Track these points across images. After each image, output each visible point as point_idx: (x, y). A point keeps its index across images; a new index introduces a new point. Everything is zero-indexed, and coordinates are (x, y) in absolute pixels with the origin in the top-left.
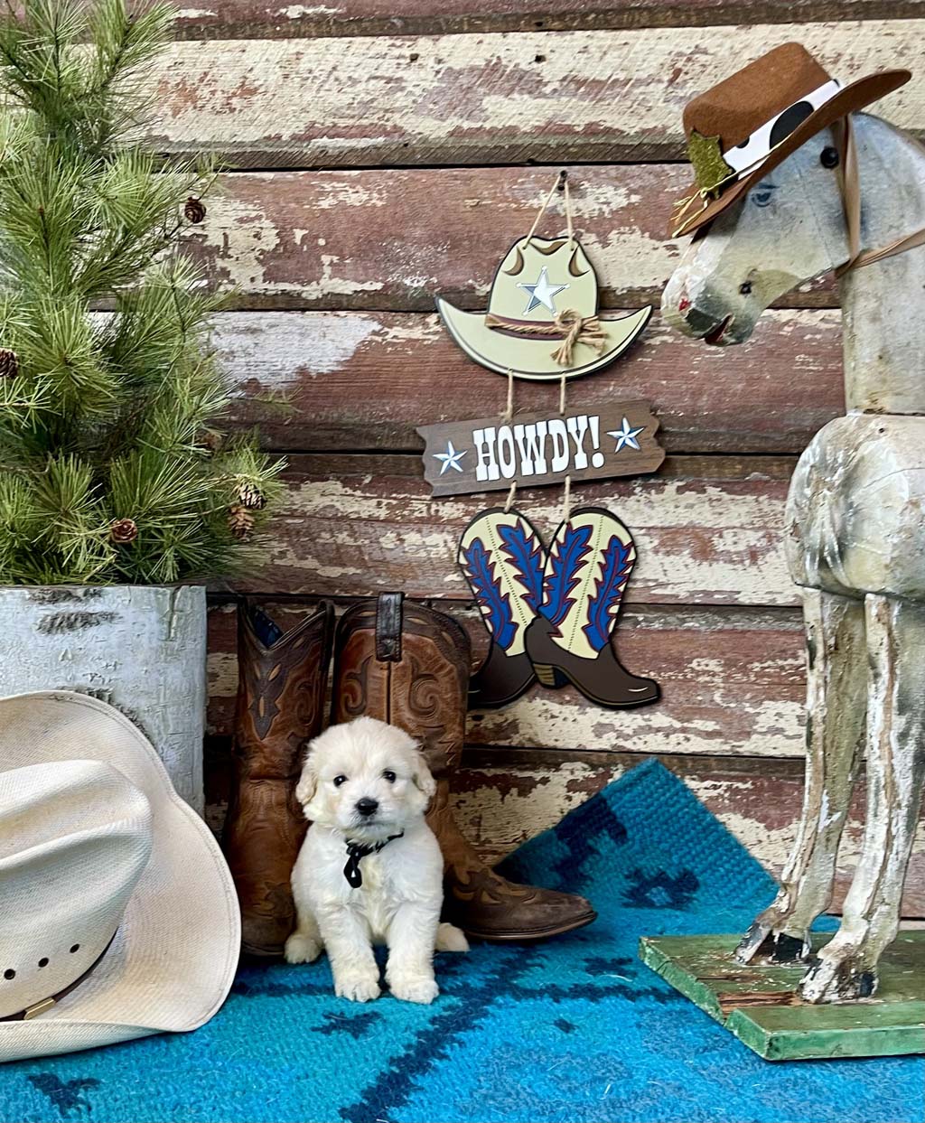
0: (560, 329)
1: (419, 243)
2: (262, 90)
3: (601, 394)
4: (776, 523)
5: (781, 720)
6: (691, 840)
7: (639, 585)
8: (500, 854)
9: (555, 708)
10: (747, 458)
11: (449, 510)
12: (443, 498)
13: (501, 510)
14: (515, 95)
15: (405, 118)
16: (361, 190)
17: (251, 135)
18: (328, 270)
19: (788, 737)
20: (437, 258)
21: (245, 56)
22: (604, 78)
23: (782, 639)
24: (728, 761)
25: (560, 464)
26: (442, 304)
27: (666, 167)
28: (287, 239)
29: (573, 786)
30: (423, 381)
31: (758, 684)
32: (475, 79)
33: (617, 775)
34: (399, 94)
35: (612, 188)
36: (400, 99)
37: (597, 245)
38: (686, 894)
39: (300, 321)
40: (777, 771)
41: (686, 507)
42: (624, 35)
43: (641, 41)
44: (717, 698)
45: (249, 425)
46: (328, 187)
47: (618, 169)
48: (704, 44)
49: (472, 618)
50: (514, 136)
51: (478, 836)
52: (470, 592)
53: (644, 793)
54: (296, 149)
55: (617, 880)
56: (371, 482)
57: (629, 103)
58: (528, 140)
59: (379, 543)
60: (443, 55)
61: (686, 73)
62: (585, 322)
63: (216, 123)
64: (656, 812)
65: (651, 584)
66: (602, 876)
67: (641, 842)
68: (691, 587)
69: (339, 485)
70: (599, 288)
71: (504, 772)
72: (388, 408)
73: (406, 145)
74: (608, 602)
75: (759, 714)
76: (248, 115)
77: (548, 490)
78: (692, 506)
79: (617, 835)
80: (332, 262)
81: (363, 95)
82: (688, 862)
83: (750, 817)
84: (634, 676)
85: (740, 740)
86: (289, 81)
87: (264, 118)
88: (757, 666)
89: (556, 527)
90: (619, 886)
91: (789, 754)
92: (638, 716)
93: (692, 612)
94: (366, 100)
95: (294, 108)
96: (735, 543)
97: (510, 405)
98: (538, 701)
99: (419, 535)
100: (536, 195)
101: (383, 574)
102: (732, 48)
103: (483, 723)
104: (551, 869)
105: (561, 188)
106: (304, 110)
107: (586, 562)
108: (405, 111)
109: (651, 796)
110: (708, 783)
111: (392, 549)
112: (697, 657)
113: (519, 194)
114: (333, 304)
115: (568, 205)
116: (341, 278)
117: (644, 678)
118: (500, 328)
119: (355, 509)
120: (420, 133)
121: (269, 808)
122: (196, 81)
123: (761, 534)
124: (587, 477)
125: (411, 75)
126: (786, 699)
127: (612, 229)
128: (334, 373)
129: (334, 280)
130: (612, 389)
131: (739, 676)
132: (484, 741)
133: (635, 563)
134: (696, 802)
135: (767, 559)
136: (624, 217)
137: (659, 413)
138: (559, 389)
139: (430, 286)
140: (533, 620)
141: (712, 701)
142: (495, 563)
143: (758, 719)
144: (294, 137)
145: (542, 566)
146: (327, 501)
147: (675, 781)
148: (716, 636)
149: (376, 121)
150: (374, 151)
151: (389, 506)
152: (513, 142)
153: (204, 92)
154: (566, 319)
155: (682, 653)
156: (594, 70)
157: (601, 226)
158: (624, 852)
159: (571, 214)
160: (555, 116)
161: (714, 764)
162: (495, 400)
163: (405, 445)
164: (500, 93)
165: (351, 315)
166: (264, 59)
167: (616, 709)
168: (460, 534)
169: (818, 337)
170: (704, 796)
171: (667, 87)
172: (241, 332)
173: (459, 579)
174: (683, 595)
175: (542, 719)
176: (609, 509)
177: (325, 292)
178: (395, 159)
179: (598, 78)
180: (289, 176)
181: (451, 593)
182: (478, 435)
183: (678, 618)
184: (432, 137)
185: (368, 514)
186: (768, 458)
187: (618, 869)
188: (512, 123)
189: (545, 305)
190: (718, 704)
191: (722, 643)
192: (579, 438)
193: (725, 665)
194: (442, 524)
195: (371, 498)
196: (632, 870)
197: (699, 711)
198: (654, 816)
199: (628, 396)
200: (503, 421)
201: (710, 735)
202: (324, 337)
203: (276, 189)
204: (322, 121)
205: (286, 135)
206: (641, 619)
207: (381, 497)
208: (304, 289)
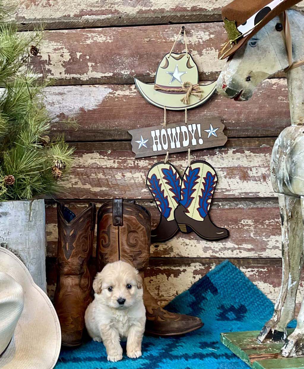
0: (184, 90)
1: (127, 57)
3: (201, 115)
5: (278, 243)
6: (243, 293)
7: (219, 191)
8: (167, 301)
9: (187, 241)
10: (260, 139)
11: (142, 163)
12: (140, 159)
13: (163, 163)
15: (119, 7)
16: (103, 36)
17: (58, 15)
18: (90, 69)
19: (280, 250)
20: (134, 62)
23: (277, 211)
24: (257, 260)
25: (186, 143)
26: (137, 81)
28: (74, 56)
29: (196, 272)
30: (130, 112)
31: (268, 229)
33: (213, 267)
35: (203, 32)
37: (198, 55)
38: (242, 315)
39: (80, 89)
40: (277, 264)
41: (236, 159)
44: (252, 235)
45: (61, 132)
46: (89, 35)
47: (204, 24)
49: (153, 206)
50: (163, 12)
51: (158, 294)
52: (152, 196)
53: (224, 274)
54: (76, 20)
55: (214, 310)
56: (111, 153)
58: (169, 14)
59: (115, 177)
62: (194, 86)
63: (43, 11)
64: (229, 282)
65: (224, 190)
66: (208, 308)
67: (223, 294)
68: (240, 191)
69: (98, 154)
70: (199, 72)
71: (169, 268)
72: (116, 123)
73: (120, 17)
74: (207, 198)
75: (268, 241)
76: (56, 7)
77: (182, 154)
78: (239, 159)
79: (214, 292)
80: (92, 65)
82: (242, 301)
83: (267, 282)
84: (218, 227)
85: (261, 252)
87: (63, 8)
88: (267, 222)
89: (185, 169)
90: (215, 312)
92: (221, 243)
93: (241, 201)
95: (75, 4)
96: (257, 173)
97: (165, 121)
98: (181, 239)
99: (131, 174)
100: (173, 36)
101: (117, 190)
103: (159, 248)
104: (188, 306)
105: (182, 33)
106: (79, 5)
107: (197, 183)
108: (119, 4)
109: (227, 275)
110: (250, 269)
111: (120, 180)
112: (243, 219)
113: (166, 36)
114: (93, 82)
115: (186, 40)
116: (96, 72)
117: (223, 228)
118: (160, 90)
119: (105, 164)
120: (126, 13)
121: (72, 287)
123: (267, 169)
124: (197, 149)
126: (279, 235)
127: (204, 48)
128: (94, 110)
129: (93, 73)
130: (206, 113)
131: (260, 226)
132: (159, 256)
133: (217, 182)
134: (245, 277)
136: (208, 44)
137: (224, 122)
138: (185, 113)
139: (132, 74)
140: (177, 206)
141: (250, 236)
142: (161, 184)
143: (268, 243)
144: (75, 16)
145: (180, 185)
146: (93, 161)
147: (236, 269)
148: (251, 210)
149: (108, 8)
150: (107, 20)
151: (118, 162)
152: (163, 15)
154: (186, 85)
155: (237, 217)
158: (217, 298)
159: (187, 43)
160: (179, 4)
161: (251, 262)
162: (160, 119)
163: (123, 138)
165: (100, 86)
167: (212, 241)
168: (147, 173)
170: (248, 275)
172: (57, 94)
173: (147, 191)
174: (237, 194)
175: (183, 246)
176: (206, 161)
177: (90, 77)
178: (116, 23)
180: (74, 31)
181: (145, 197)
182: (153, 133)
183: (235, 204)
184: (130, 14)
185: (110, 166)
186: (269, 138)
187: (215, 305)
188: (162, 7)
189: (177, 80)
190: (252, 238)
191: (253, 213)
192: (193, 133)
193: (255, 222)
194: (140, 169)
195: (111, 159)
196: (220, 305)
197: (245, 241)
198: (228, 283)
199: (212, 116)
200: (163, 127)
201: (249, 250)
202: (90, 95)
203: (69, 36)
204: (86, 9)
205: (72, 15)
206: (220, 204)
207: (115, 159)
208: (81, 76)
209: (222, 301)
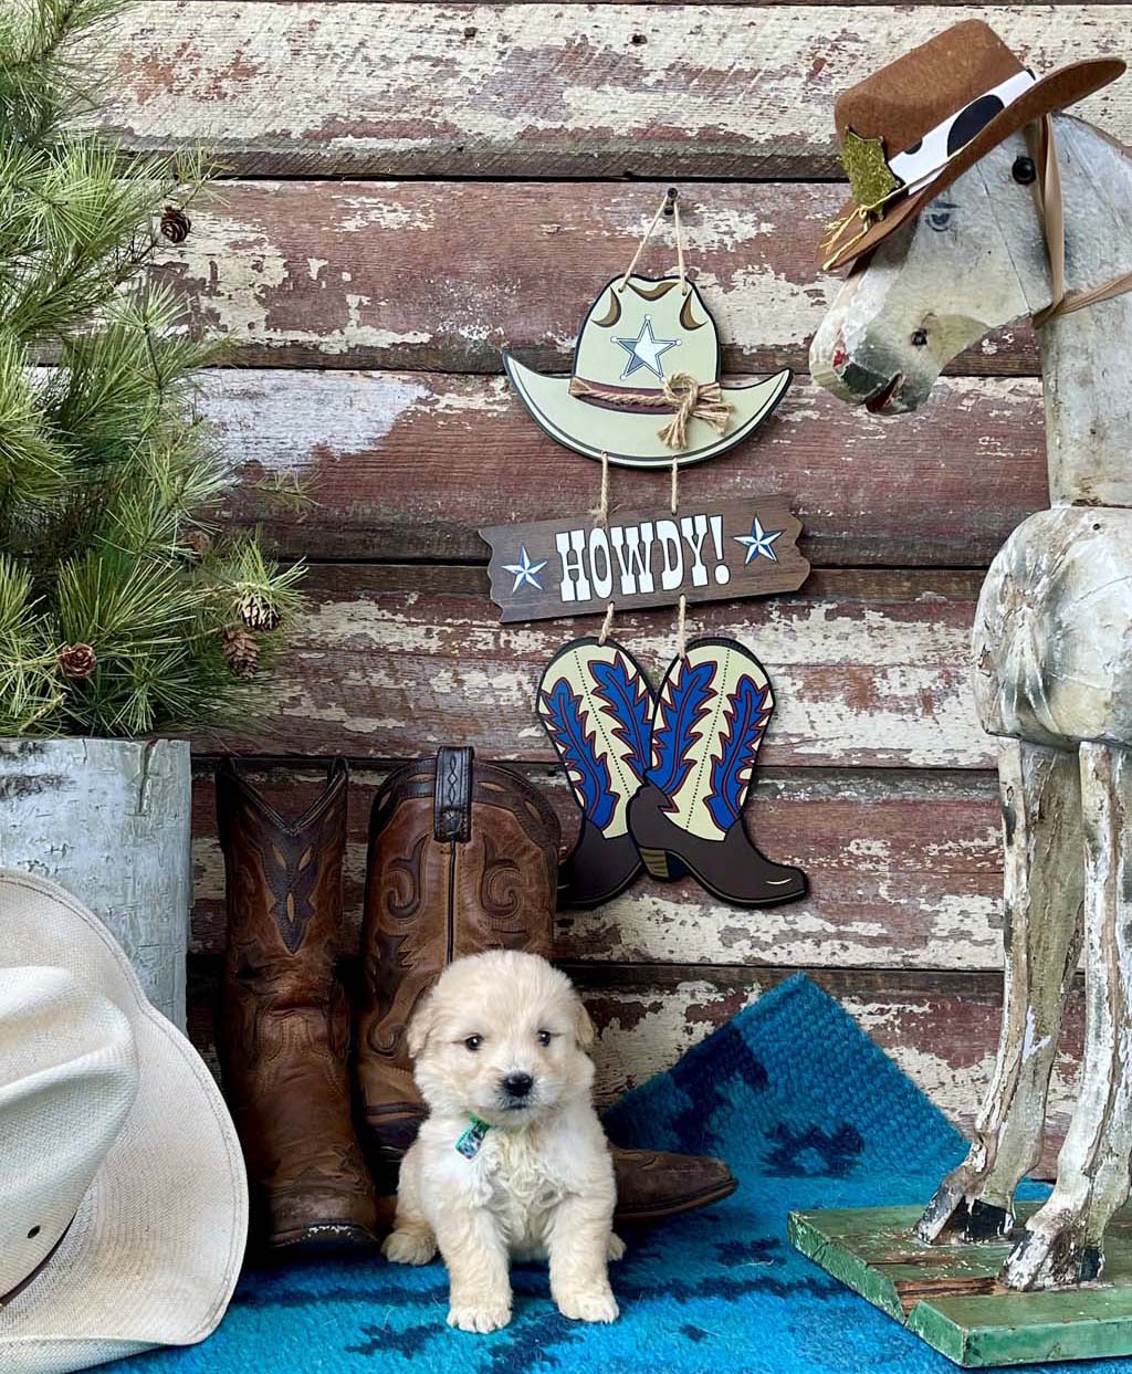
0: (670, 400)
1: (479, 280)
2: (264, 69)
3: (724, 486)
4: (956, 659)
5: (970, 921)
6: (853, 1084)
7: (779, 741)
9: (669, 908)
10: (917, 573)
11: (523, 641)
12: (514, 625)
13: (594, 641)
14: (607, 87)
15: (459, 113)
16: (400, 208)
17: (247, 130)
18: (355, 315)
19: (976, 943)
20: (504, 301)
21: (238, 24)
22: (724, 68)
23: (967, 813)
24: (899, 976)
25: (672, 579)
26: (513, 365)
27: (806, 186)
28: (298, 271)
29: (694, 1013)
30: (487, 466)
31: (936, 873)
32: (553, 64)
33: (753, 998)
34: (451, 80)
35: (736, 213)
36: (452, 88)
37: (717, 289)
38: (847, 1157)
39: (316, 382)
40: (963, 989)
41: (838, 638)
42: (750, 12)
43: (772, 21)
44: (883, 892)
45: (248, 524)
46: (355, 203)
47: (743, 189)
48: (853, 28)
49: (557, 787)
50: (606, 141)
52: (554, 751)
53: (789, 1021)
54: (311, 151)
55: (754, 1140)
56: (416, 603)
57: (757, 102)
58: (624, 147)
59: (429, 685)
60: (510, 30)
61: (831, 65)
62: (702, 390)
63: (199, 112)
64: (805, 1047)
65: (794, 740)
66: (734, 1136)
67: (786, 1087)
68: (846, 744)
69: (373, 607)
70: (719, 344)
71: (605, 997)
72: (439, 503)
73: (460, 149)
74: (738, 764)
75: (937, 913)
76: (245, 102)
77: (657, 614)
78: (846, 637)
79: (754, 1079)
80: (361, 303)
81: (401, 80)
82: (849, 1114)
83: (929, 1051)
84: (774, 864)
85: (914, 948)
86: (300, 58)
87: (267, 108)
88: (934, 849)
89: (667, 665)
90: (756, 1150)
91: (977, 966)
92: (780, 918)
93: (849, 777)
94: (405, 87)
95: (308, 95)
96: (903, 685)
97: (604, 500)
98: (646, 900)
99: (483, 675)
100: (636, 220)
101: (435, 728)
102: (890, 34)
103: (572, 931)
104: (665, 1128)
105: (669, 212)
106: (321, 99)
107: (708, 711)
108: (458, 104)
109: (798, 1024)
110: (873, 1007)
111: (447, 694)
112: (856, 837)
113: (613, 218)
114: (363, 361)
115: (678, 234)
116: (374, 326)
117: (787, 866)
118: (590, 396)
119: (396, 640)
120: (479, 134)
122: (172, 56)
123: (936, 673)
124: (707, 597)
125: (466, 56)
126: (973, 892)
127: (738, 267)
128: (364, 455)
129: (364, 329)
130: (740, 481)
131: (911, 862)
132: (572, 955)
133: (772, 711)
134: (858, 1033)
135: (946, 705)
136: (754, 253)
137: (801, 512)
138: (670, 479)
139: (494, 339)
140: (639, 789)
141: (877, 895)
142: (586, 713)
143: (938, 919)
144: (307, 135)
145: (650, 717)
146: (356, 628)
147: (830, 1004)
148: (881, 809)
149: (419, 116)
150: (416, 157)
151: (442, 636)
152: (605, 148)
153: (184, 70)
154: (678, 385)
155: (834, 832)
156: (710, 57)
157: (722, 263)
158: (763, 1101)
159: (683, 246)
160: (660, 115)
161: (880, 981)
162: (585, 493)
163: (462, 553)
164: (587, 84)
165: (388, 376)
166: (265, 28)
167: (750, 908)
168: (539, 674)
169: (1007, 413)
170: (867, 1023)
171: (806, 84)
172: (237, 396)
174: (836, 754)
175: (653, 922)
176: (738, 641)
177: (352, 345)
178: (445, 167)
179: (715, 68)
180: (301, 186)
181: (528, 753)
182: (562, 540)
183: (830, 786)
184: (497, 139)
185: (412, 645)
186: (945, 572)
187: (757, 1125)
188: (603, 123)
189: (649, 367)
190: (885, 900)
191: (889, 818)
192: (696, 545)
193: (893, 847)
194: (517, 659)
195: (418, 624)
196: (774, 1125)
197: (859, 910)
198: (803, 1052)
199: (760, 490)
200: (596, 521)
201: (874, 942)
202: (351, 405)
203: (283, 203)
204: (346, 114)
205: (297, 131)
206: (782, 787)
207: (432, 624)
208: (322, 340)
209: (781, 1111)
